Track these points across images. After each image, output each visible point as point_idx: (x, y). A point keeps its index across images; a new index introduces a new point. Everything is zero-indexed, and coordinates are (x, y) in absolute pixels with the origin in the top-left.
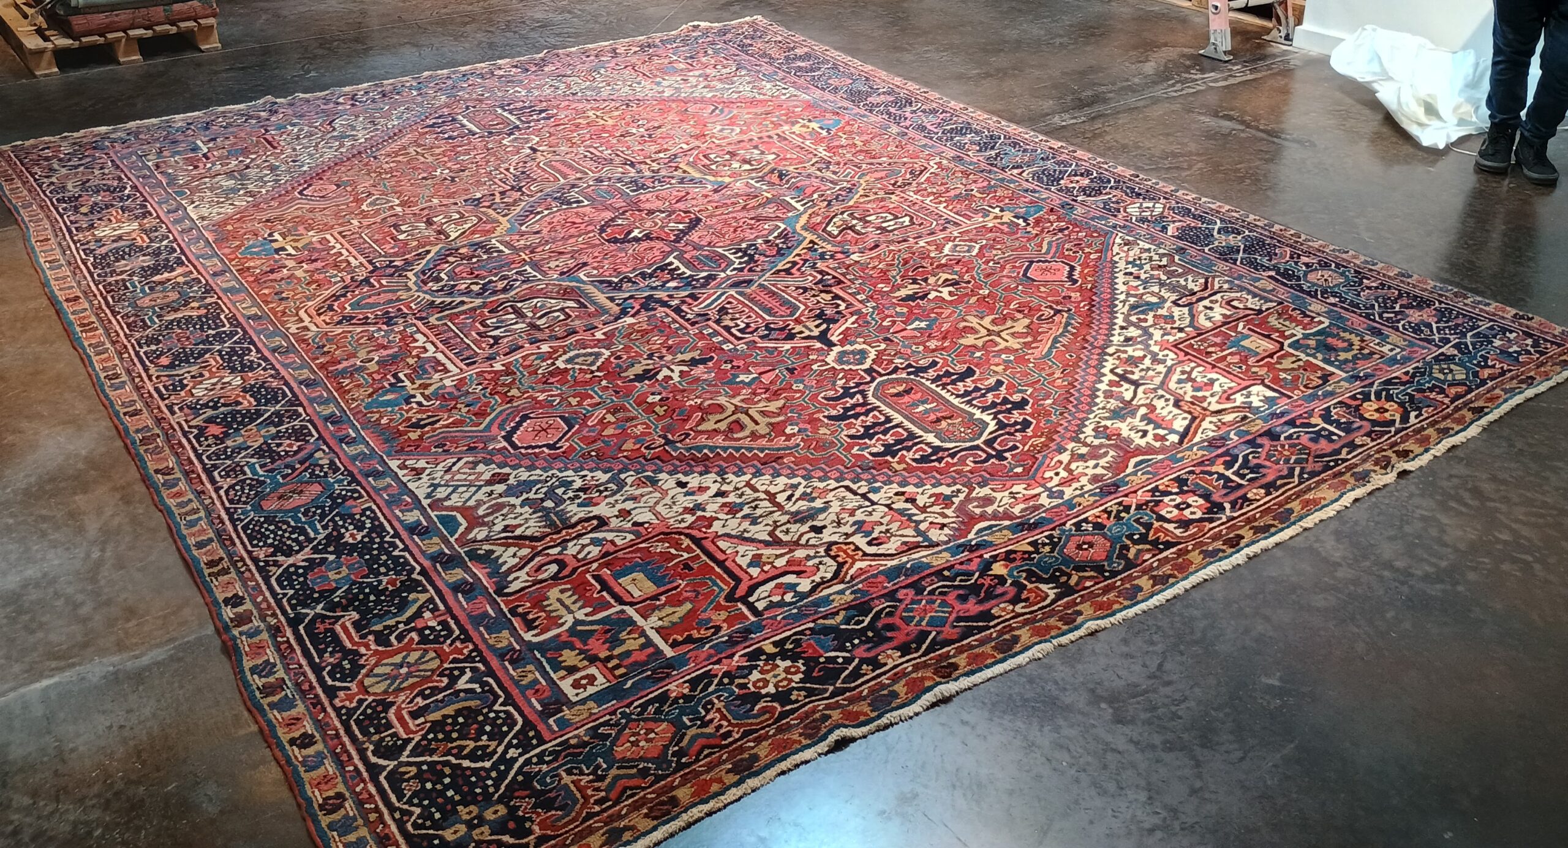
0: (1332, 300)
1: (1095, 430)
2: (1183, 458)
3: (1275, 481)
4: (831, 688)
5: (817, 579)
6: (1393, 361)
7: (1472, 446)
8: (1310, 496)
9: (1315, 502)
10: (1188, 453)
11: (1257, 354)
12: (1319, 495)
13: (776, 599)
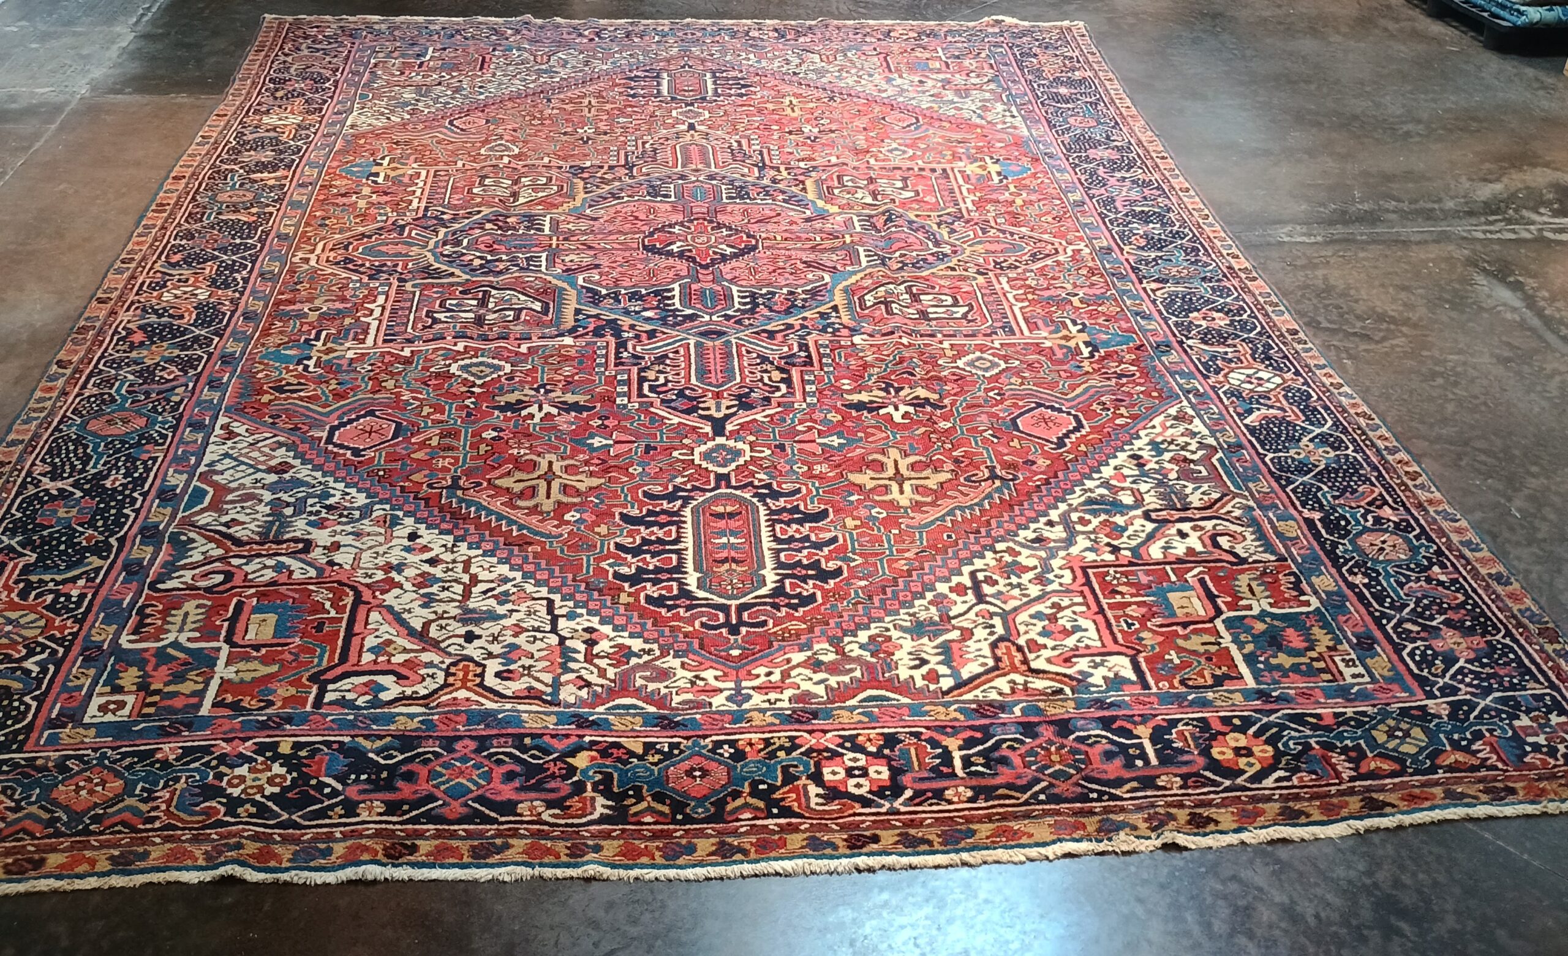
0: (1359, 580)
1: (872, 638)
2: (927, 713)
3: (997, 788)
4: (285, 816)
5: (409, 691)
6: (1344, 692)
7: (1313, 849)
8: (1015, 825)
9: (1015, 834)
10: (941, 709)
11: (1174, 615)
12: (1031, 829)
13: (350, 696)
